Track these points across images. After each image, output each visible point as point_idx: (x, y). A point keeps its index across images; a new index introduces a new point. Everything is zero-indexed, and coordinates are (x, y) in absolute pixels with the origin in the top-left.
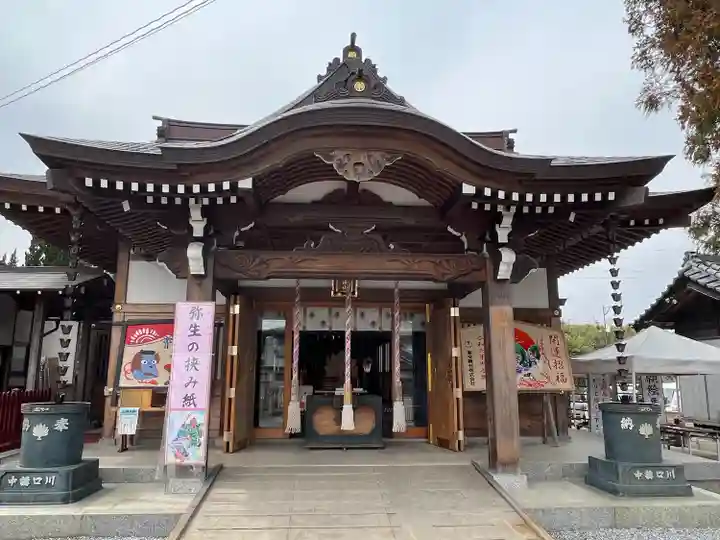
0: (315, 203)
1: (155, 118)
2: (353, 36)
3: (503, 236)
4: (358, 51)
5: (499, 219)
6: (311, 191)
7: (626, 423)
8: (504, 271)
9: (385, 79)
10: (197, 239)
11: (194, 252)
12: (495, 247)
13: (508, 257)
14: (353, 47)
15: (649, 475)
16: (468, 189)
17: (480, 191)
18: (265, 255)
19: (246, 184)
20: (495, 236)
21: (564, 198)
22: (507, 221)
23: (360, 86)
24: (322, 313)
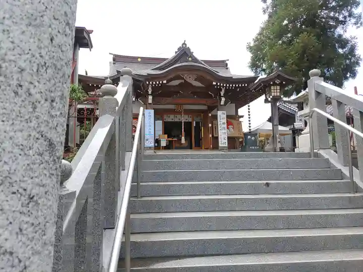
0: (177, 86)
1: (110, 54)
2: (185, 41)
3: (222, 94)
4: (186, 45)
5: (221, 90)
6: (176, 83)
7: (249, 137)
8: (222, 103)
9: (193, 52)
10: (150, 95)
11: (150, 98)
12: (220, 96)
13: (223, 99)
14: (184, 44)
15: (253, 148)
16: (214, 83)
17: (217, 84)
18: (165, 99)
19: (165, 82)
20: (220, 94)
21: (236, 85)
22: (223, 91)
23: (190, 59)
24: (172, 116)
